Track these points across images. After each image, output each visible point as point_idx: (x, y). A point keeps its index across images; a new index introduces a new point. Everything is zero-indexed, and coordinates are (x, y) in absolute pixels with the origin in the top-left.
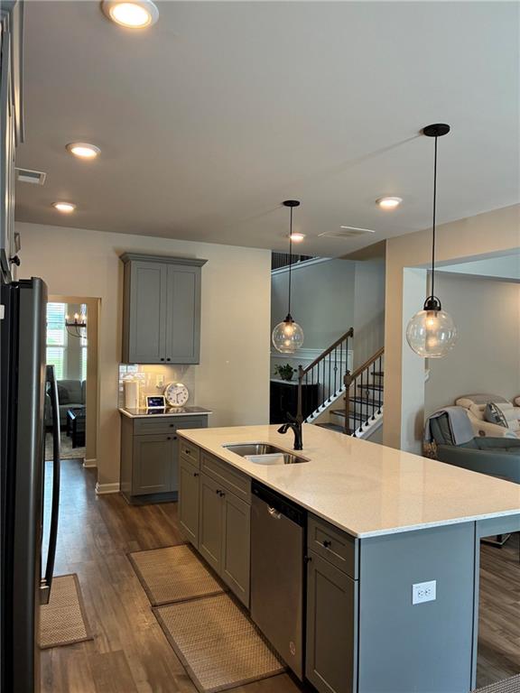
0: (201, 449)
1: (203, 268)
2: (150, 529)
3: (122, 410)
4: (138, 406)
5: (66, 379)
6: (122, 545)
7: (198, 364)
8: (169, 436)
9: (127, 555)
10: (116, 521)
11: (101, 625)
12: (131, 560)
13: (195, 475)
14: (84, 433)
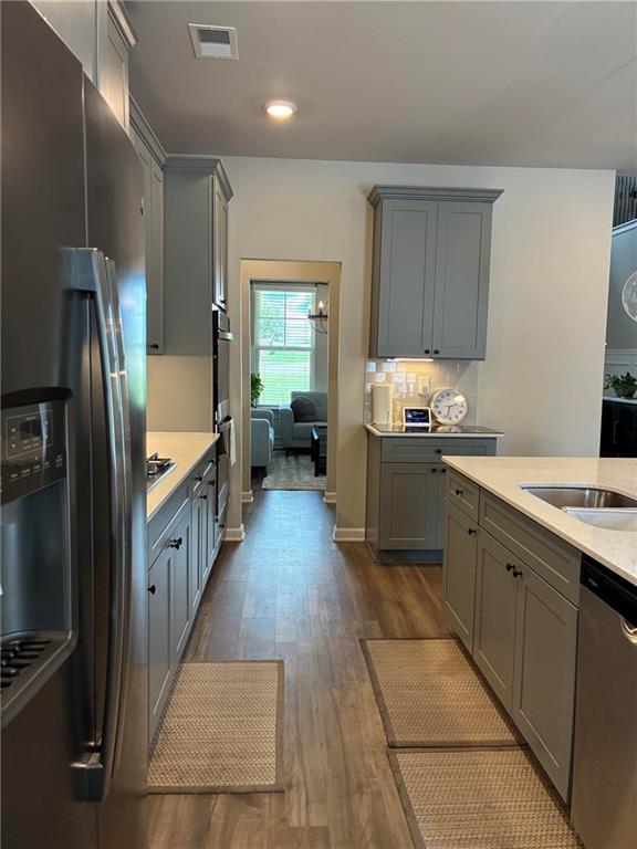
0: (481, 488)
1: (494, 204)
2: (400, 605)
3: (369, 426)
4: (391, 422)
5: (314, 390)
6: (357, 625)
7: (483, 360)
8: (435, 466)
9: (361, 641)
10: (352, 585)
11: (302, 764)
12: (365, 652)
13: (470, 532)
14: (325, 458)
